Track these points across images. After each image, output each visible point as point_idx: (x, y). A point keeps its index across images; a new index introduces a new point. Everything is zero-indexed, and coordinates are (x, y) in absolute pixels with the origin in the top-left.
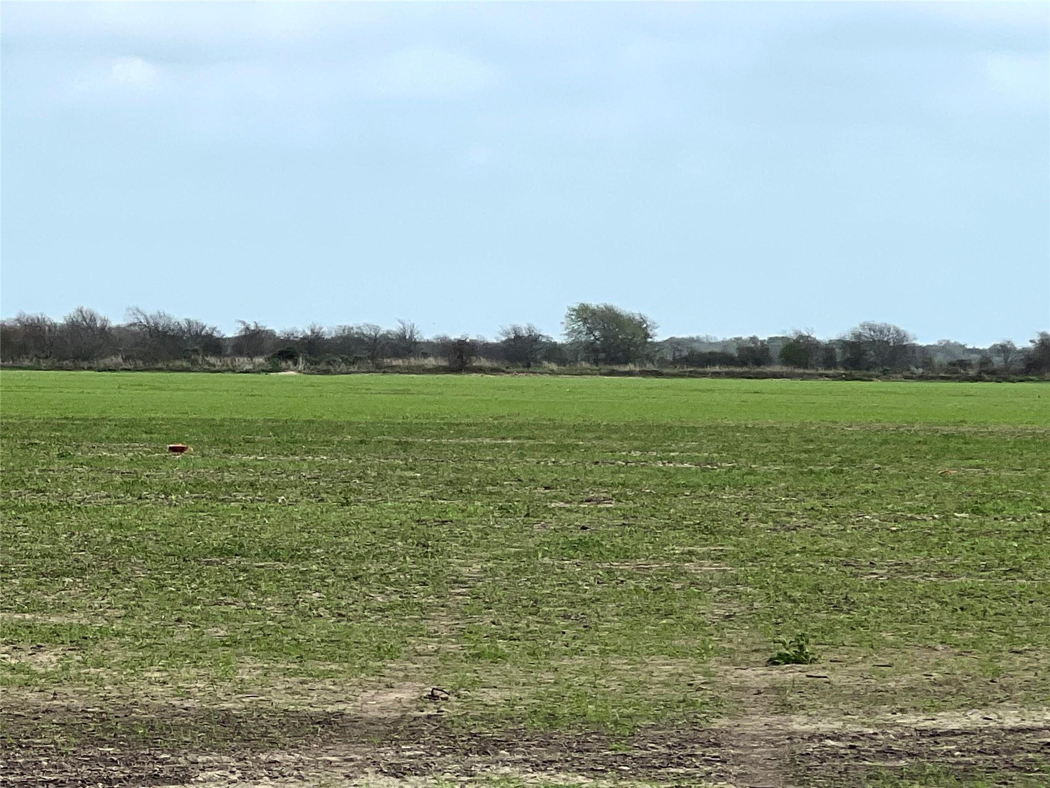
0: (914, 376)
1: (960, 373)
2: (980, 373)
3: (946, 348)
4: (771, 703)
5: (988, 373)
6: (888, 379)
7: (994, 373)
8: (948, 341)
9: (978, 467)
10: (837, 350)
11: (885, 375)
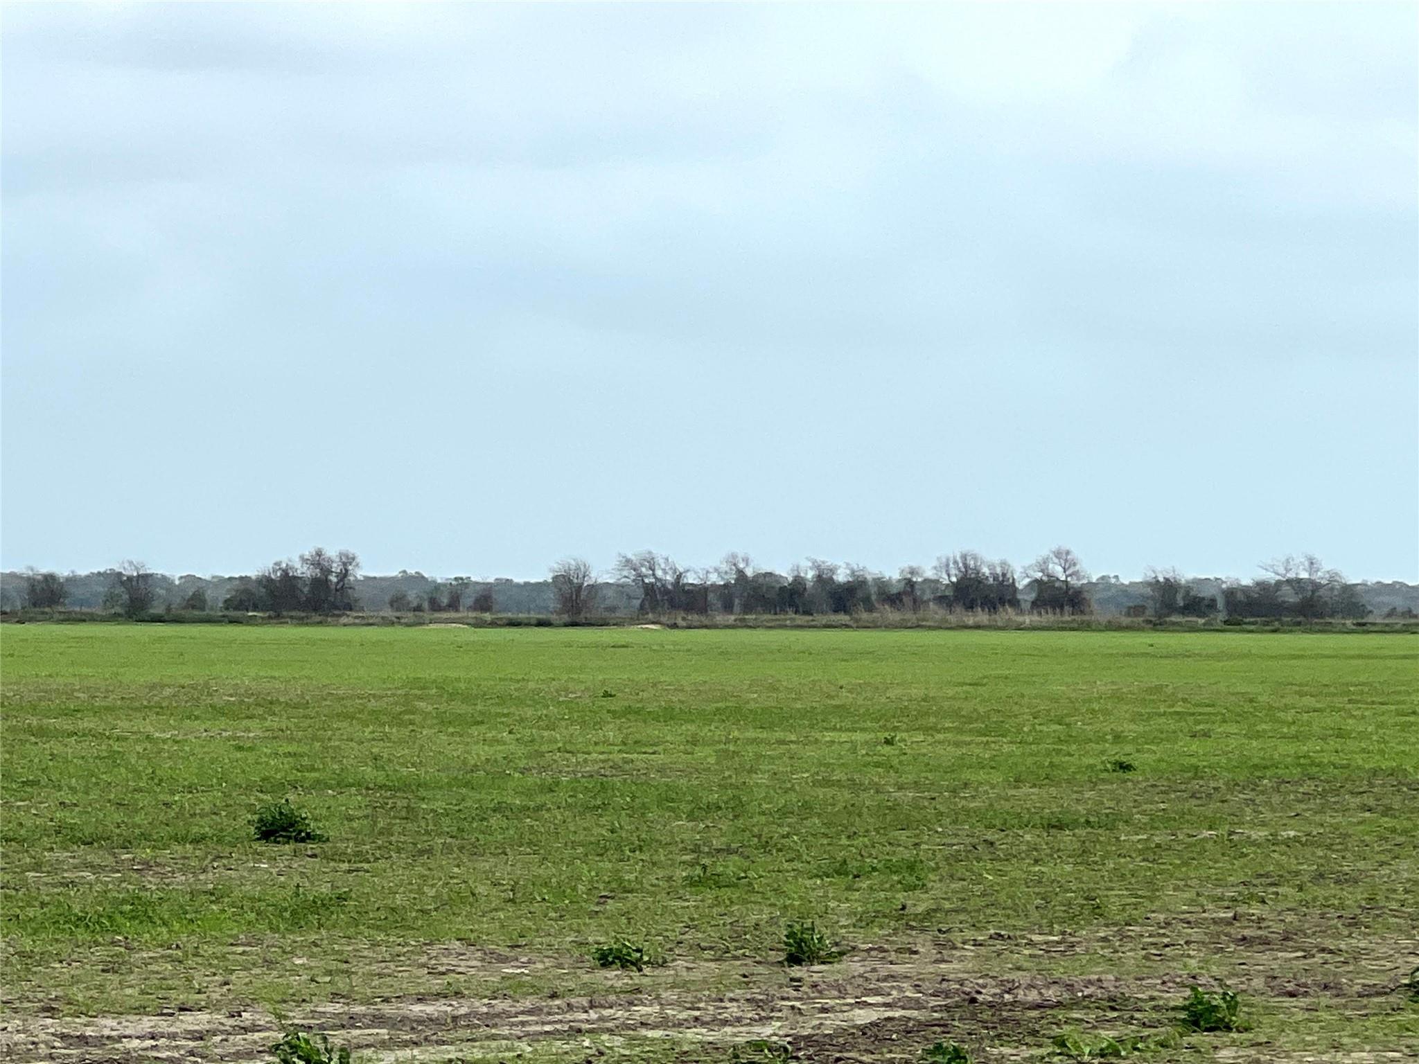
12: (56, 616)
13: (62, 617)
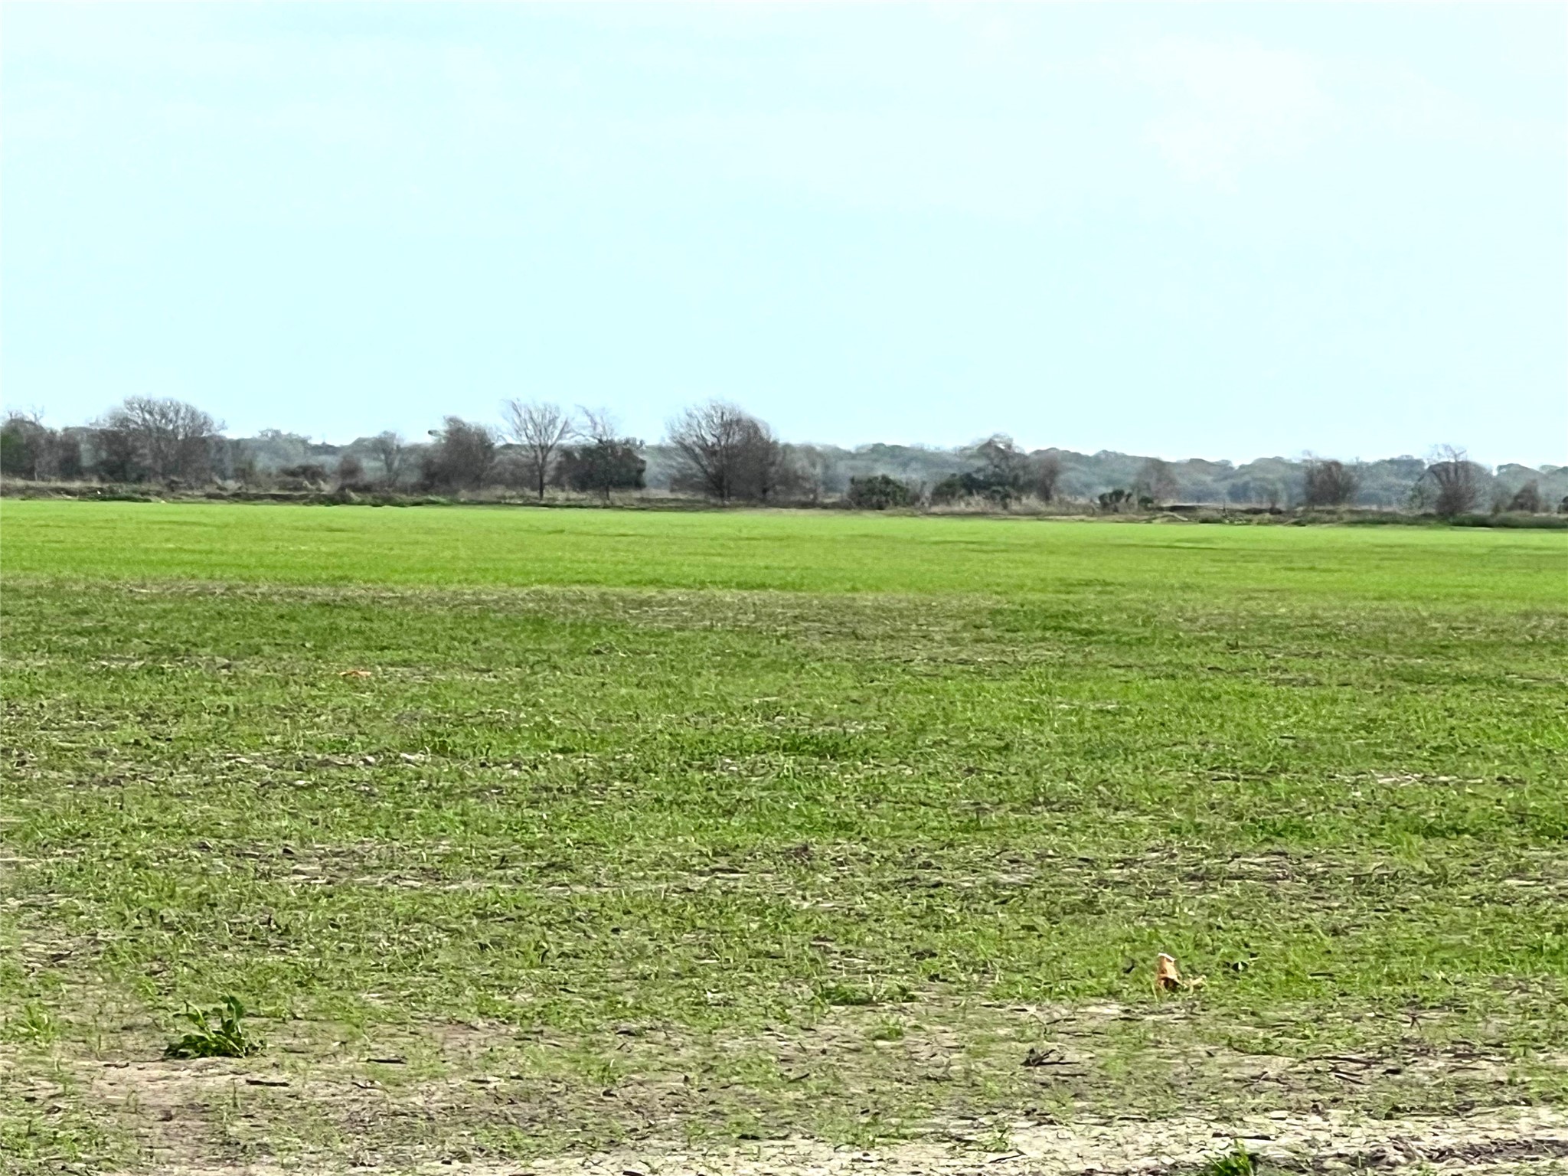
0: (225, 493)
1: (306, 488)
2: (342, 488)
3: (273, 443)
4: (200, 1140)
5: (356, 489)
6: (177, 500)
7: (366, 489)
8: (277, 433)
9: (406, 663)
10: (83, 447)
11: (172, 490)
12: (1347, 517)
13: (1355, 518)
